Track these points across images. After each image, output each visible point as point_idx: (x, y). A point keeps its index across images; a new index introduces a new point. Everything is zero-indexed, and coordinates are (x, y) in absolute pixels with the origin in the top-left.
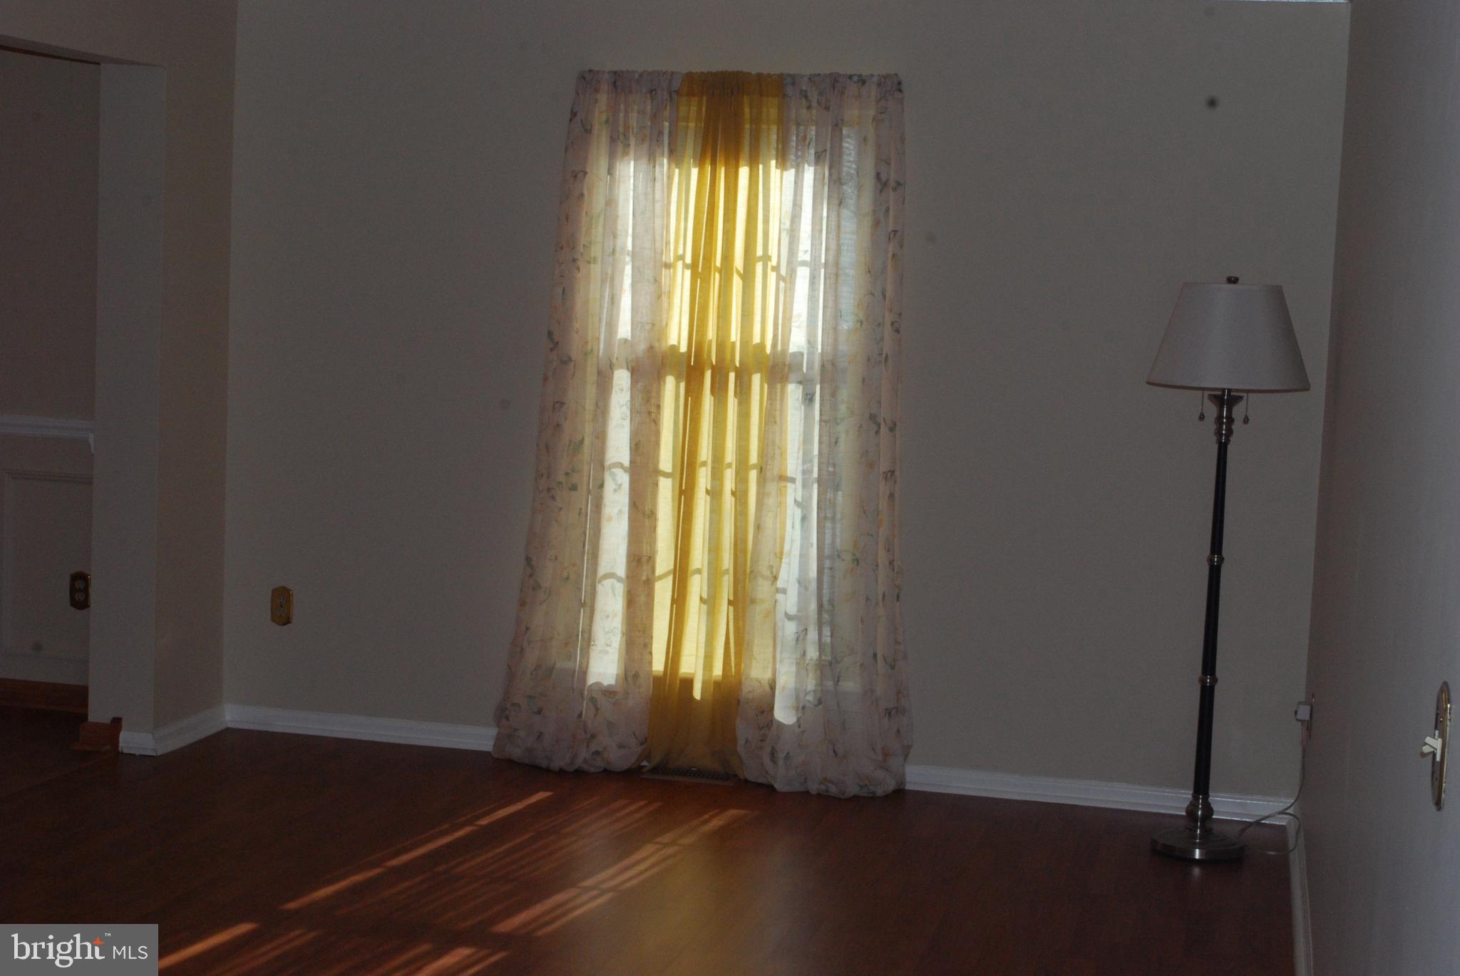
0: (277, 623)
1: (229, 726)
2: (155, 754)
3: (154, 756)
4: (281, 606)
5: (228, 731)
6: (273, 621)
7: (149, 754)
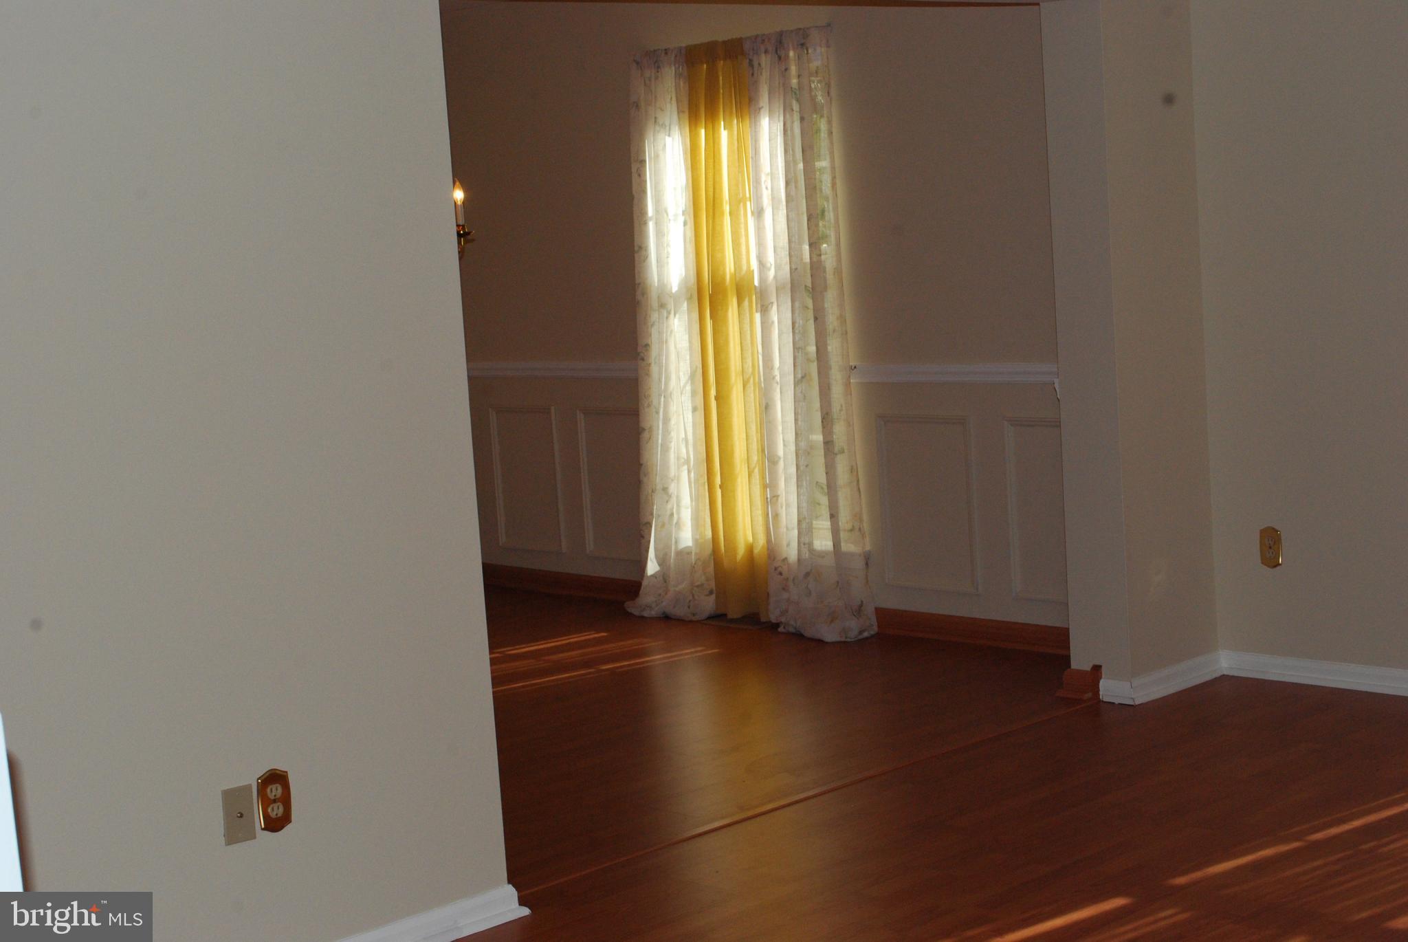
0: (1269, 566)
1: (1225, 673)
2: (1132, 703)
3: (1132, 705)
4: (1270, 548)
5: (1224, 678)
6: (1262, 563)
7: (1127, 703)
